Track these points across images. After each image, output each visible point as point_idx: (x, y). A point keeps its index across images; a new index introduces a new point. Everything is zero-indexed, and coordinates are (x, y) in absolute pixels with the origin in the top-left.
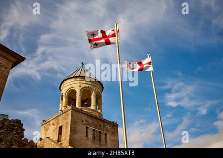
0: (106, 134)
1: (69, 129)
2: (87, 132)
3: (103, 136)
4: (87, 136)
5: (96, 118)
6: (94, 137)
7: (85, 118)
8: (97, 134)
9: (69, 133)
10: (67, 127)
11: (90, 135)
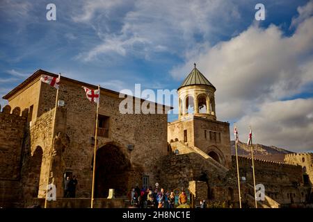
0: (220, 134)
1: (193, 134)
2: (205, 134)
3: (217, 135)
4: (206, 137)
5: (211, 121)
6: (211, 138)
7: (203, 123)
8: (213, 135)
9: (193, 137)
10: (191, 132)
11: (208, 137)
